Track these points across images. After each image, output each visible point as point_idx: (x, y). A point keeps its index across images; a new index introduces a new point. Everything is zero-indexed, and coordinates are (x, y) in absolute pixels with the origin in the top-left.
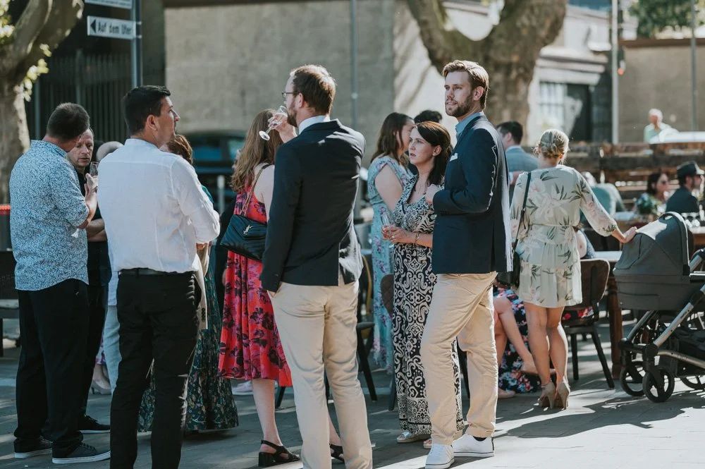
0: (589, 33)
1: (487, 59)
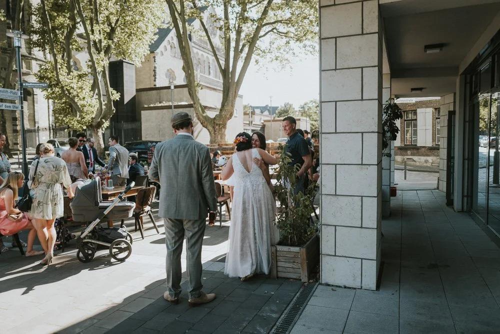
0: (261, 119)
1: (214, 123)
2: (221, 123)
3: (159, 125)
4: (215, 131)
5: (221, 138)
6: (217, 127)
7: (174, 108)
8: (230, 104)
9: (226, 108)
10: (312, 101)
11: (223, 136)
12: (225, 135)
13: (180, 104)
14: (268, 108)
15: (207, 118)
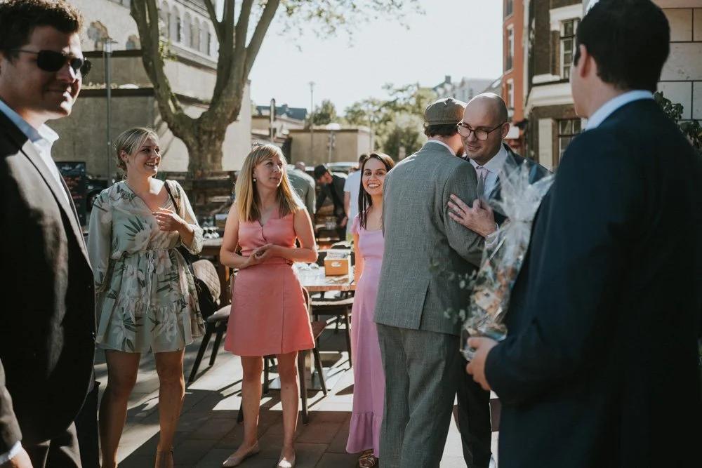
1: (199, 128)
2: (214, 128)
3: (75, 130)
4: (200, 145)
5: (214, 160)
6: (205, 138)
7: (112, 95)
8: (234, 92)
9: (225, 100)
10: (366, 101)
11: (217, 155)
12: (221, 154)
13: (122, 87)
14: (287, 110)
15: (183, 119)
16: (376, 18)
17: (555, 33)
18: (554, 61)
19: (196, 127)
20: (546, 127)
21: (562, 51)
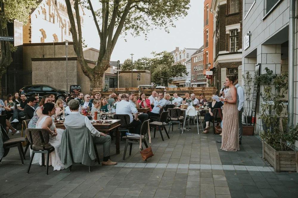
0: (114, 70)
2: (100, 72)
3: (48, 73)
4: (95, 79)
6: (96, 76)
7: (68, 60)
9: (103, 61)
10: (143, 59)
16: (156, 28)
17: (228, 34)
18: (227, 46)
19: (93, 72)
20: (224, 71)
21: (230, 42)
